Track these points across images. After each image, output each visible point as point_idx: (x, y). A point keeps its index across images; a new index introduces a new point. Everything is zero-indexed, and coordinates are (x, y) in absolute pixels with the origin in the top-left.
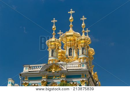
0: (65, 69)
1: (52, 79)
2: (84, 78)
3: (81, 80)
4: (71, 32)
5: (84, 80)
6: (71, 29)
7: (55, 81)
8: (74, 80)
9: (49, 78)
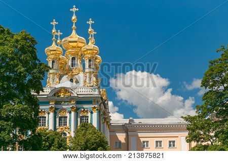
0: (76, 95)
1: (60, 104)
2: (95, 104)
3: (93, 106)
4: (74, 36)
5: (96, 106)
6: (74, 32)
7: (64, 107)
8: (85, 106)
9: (57, 103)
